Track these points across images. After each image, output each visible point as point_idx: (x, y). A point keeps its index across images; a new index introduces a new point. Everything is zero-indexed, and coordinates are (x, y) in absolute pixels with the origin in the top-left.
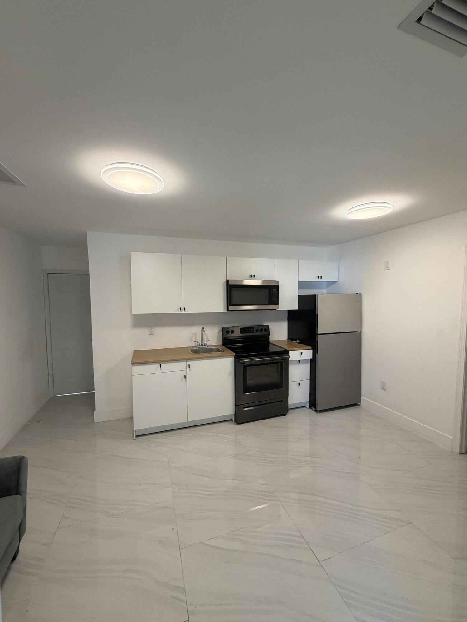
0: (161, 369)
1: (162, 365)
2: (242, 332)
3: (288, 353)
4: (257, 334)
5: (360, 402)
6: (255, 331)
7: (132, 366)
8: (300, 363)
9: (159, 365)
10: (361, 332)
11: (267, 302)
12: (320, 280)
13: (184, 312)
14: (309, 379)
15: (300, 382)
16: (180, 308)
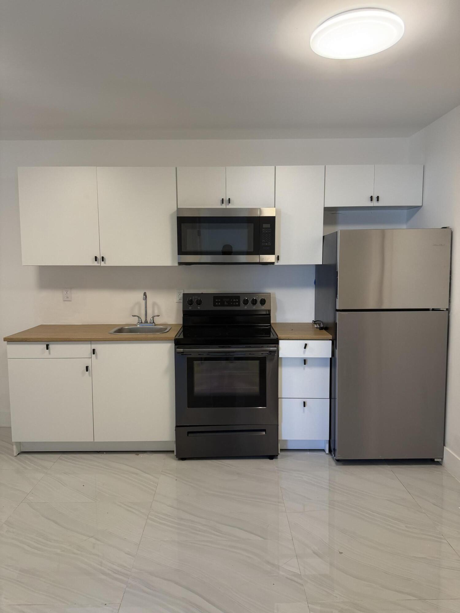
0: (50, 353)
1: (50, 346)
2: (217, 304)
3: (278, 343)
4: (246, 308)
5: (442, 459)
6: (242, 302)
7: (7, 344)
8: (305, 364)
9: (45, 346)
10: (448, 310)
11: (252, 250)
12: (375, 204)
13: (103, 264)
14: (329, 397)
15: (308, 402)
16: (96, 258)
